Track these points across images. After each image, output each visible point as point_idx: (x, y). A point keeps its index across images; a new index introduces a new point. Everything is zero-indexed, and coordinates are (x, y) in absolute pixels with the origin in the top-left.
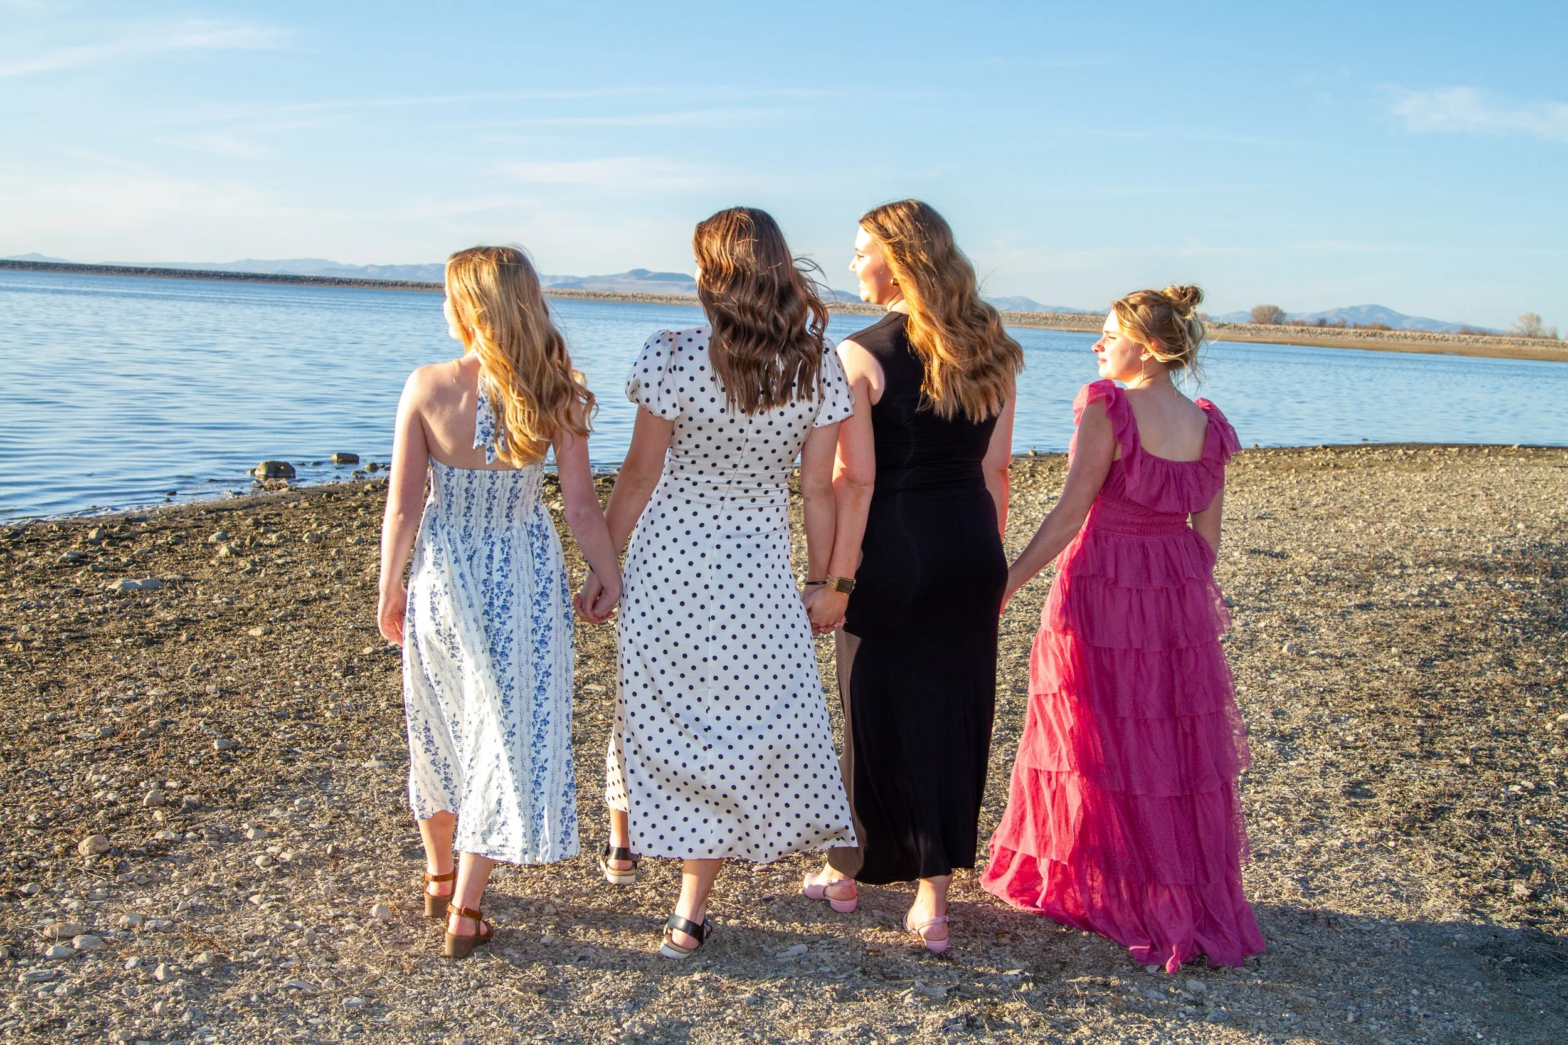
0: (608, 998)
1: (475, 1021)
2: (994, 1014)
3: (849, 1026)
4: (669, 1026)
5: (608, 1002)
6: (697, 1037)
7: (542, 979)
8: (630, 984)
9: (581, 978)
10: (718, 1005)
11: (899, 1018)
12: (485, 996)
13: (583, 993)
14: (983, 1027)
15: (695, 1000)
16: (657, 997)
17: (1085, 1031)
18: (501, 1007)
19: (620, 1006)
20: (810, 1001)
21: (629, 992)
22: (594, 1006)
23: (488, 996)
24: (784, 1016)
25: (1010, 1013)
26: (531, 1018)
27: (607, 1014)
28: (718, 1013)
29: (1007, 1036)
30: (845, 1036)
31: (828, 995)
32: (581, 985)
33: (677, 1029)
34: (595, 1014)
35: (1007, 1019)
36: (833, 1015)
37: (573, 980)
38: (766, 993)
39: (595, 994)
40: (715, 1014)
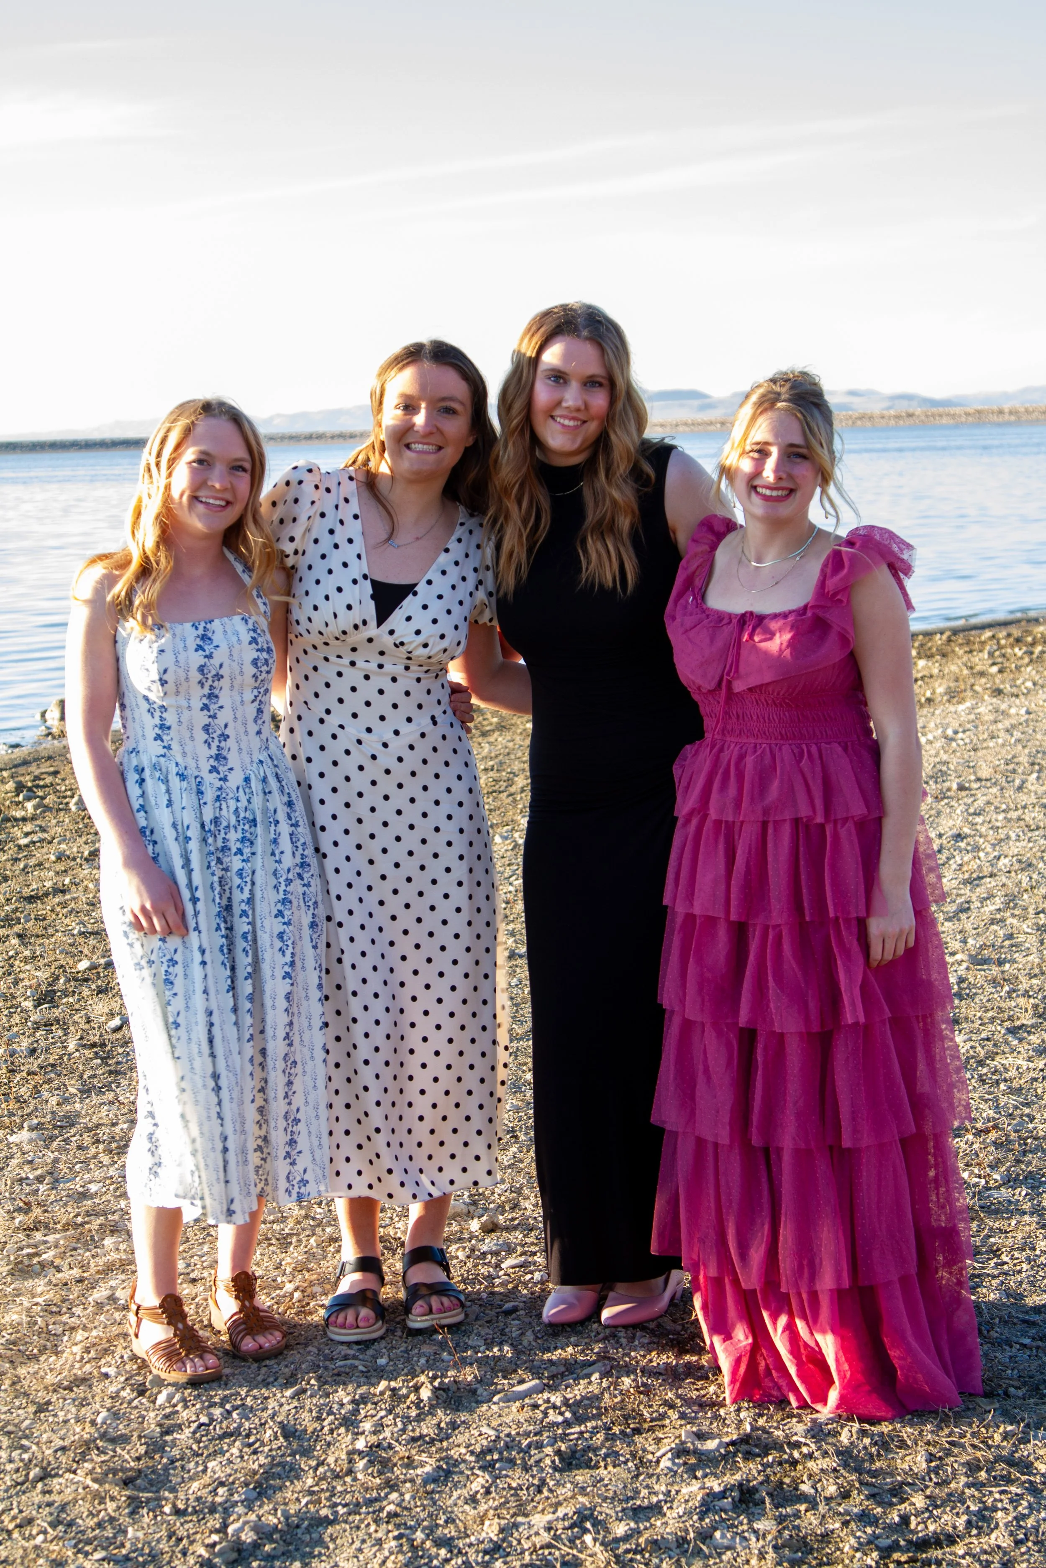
0: (222, 1484)
1: (16, 1535)
2: (787, 1480)
3: (560, 1513)
4: (298, 1526)
5: (221, 1491)
6: (333, 1540)
7: (138, 1459)
8: (262, 1460)
9: (197, 1454)
10: (379, 1488)
11: (644, 1492)
12: (44, 1493)
13: (191, 1479)
14: (763, 1502)
15: (348, 1479)
16: (298, 1478)
17: (919, 1501)
18: (63, 1508)
19: (236, 1497)
20: (518, 1472)
21: (255, 1473)
22: (198, 1499)
23: (50, 1492)
24: (473, 1500)
25: (810, 1476)
26: (99, 1525)
27: (213, 1510)
28: (376, 1500)
29: (797, 1515)
30: (549, 1529)
31: (548, 1461)
32: (192, 1465)
33: (308, 1531)
34: (195, 1512)
35: (806, 1488)
36: (546, 1493)
37: (182, 1459)
38: (456, 1463)
39: (206, 1479)
40: (370, 1502)
